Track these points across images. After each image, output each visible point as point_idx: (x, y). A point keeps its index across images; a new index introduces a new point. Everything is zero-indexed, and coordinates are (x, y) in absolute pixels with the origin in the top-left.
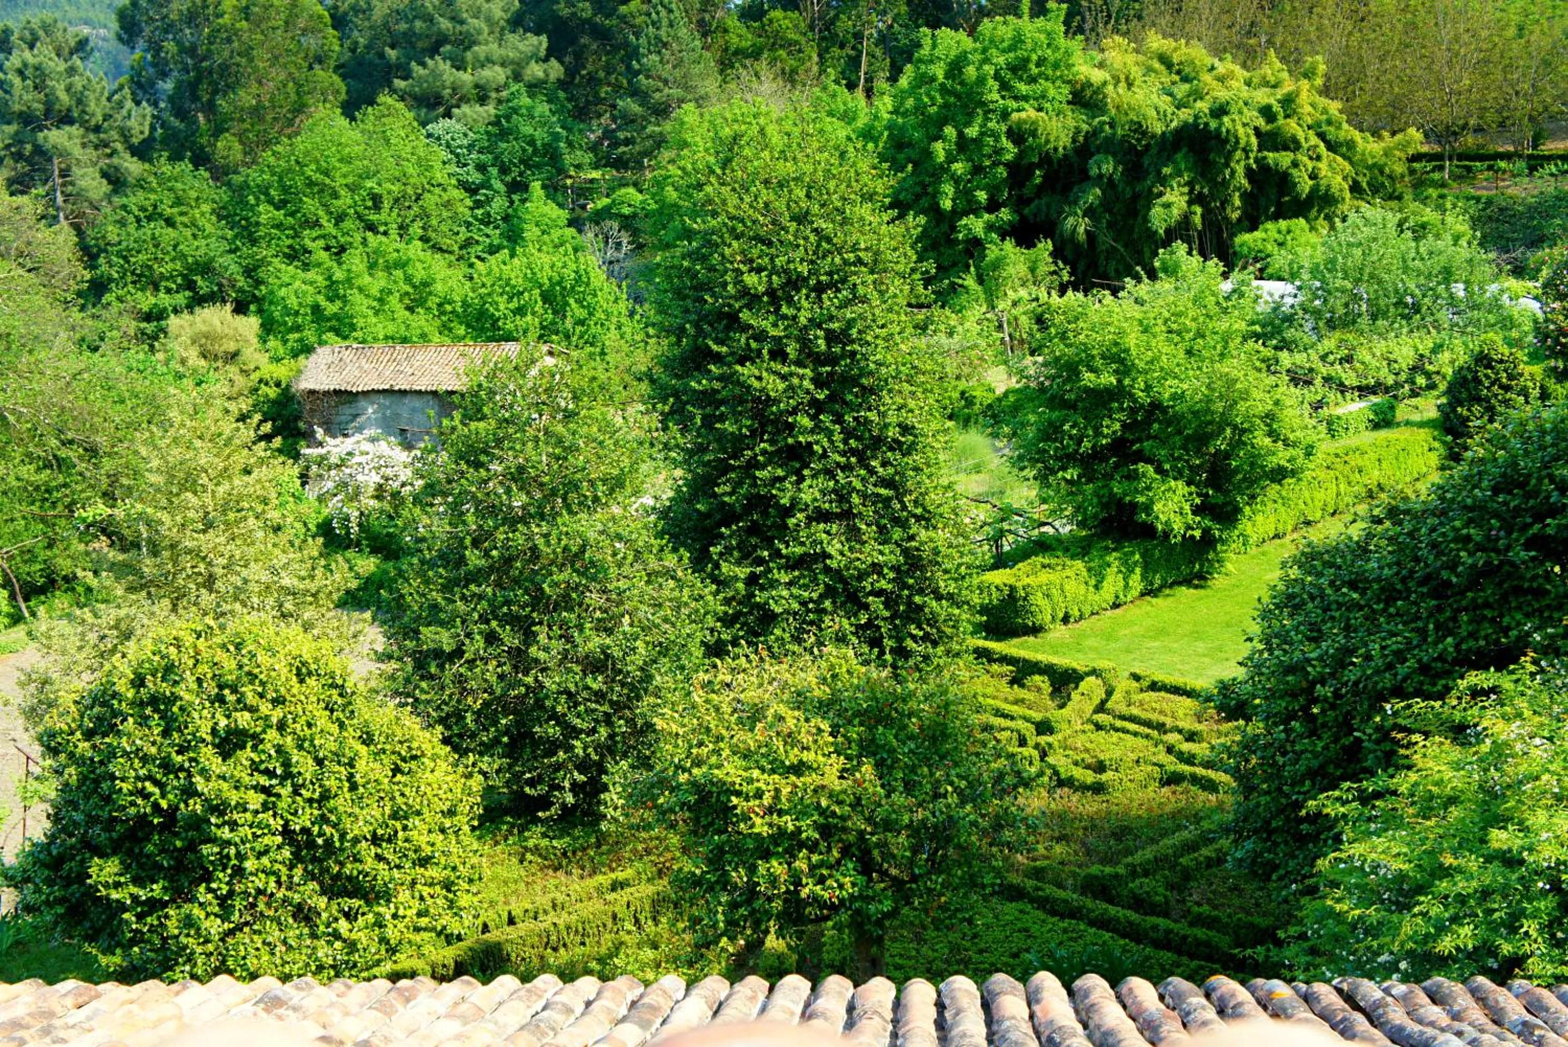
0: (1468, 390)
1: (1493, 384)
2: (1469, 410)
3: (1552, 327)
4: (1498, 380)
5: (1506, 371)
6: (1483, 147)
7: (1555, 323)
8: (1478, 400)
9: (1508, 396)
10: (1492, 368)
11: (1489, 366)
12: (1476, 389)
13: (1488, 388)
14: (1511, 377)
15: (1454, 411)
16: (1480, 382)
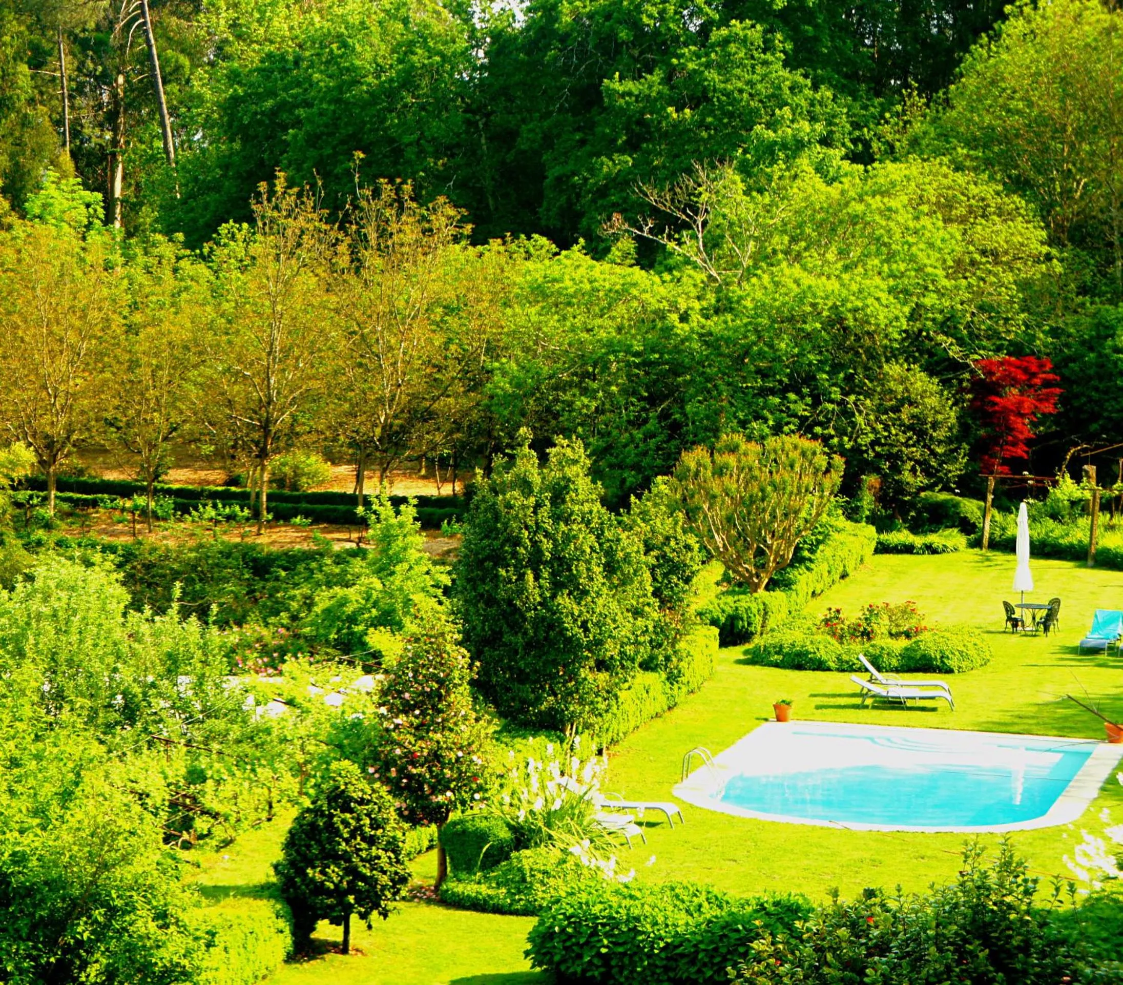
0: (319, 842)
1: (353, 835)
2: (323, 872)
3: (398, 751)
4: (360, 828)
5: (368, 815)
6: (81, 472)
7: (401, 746)
8: (336, 857)
9: (374, 851)
10: (351, 811)
11: (346, 809)
12: (330, 841)
13: (347, 841)
14: (375, 825)
15: (302, 873)
16: (337, 833)
